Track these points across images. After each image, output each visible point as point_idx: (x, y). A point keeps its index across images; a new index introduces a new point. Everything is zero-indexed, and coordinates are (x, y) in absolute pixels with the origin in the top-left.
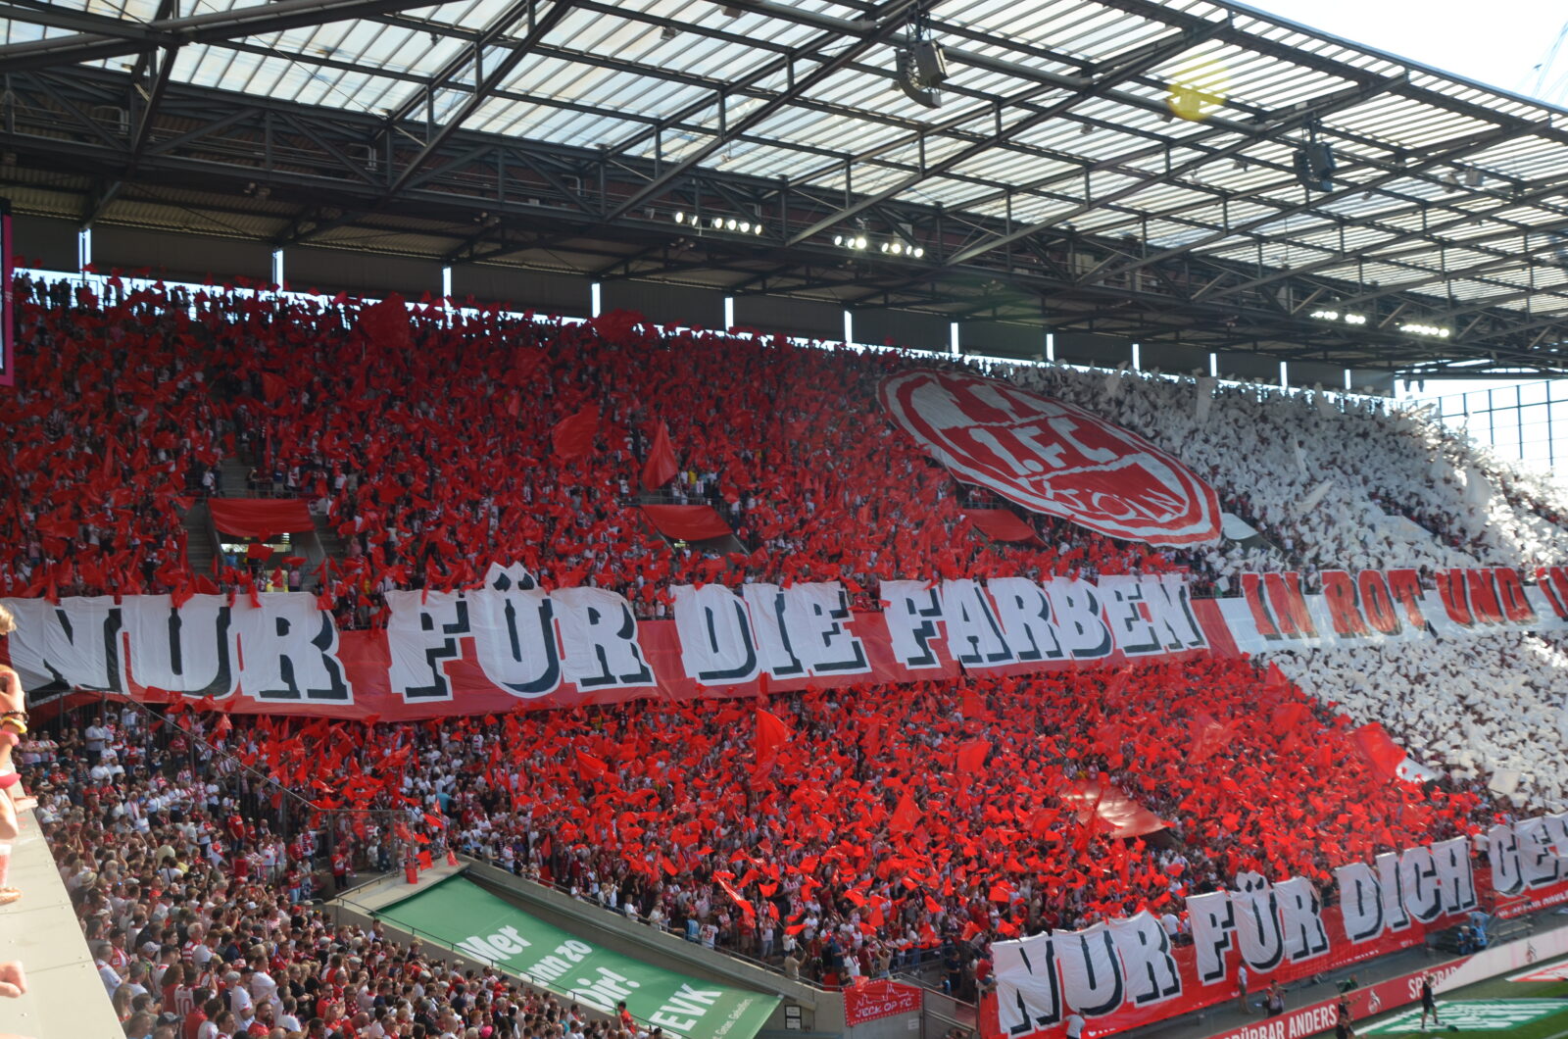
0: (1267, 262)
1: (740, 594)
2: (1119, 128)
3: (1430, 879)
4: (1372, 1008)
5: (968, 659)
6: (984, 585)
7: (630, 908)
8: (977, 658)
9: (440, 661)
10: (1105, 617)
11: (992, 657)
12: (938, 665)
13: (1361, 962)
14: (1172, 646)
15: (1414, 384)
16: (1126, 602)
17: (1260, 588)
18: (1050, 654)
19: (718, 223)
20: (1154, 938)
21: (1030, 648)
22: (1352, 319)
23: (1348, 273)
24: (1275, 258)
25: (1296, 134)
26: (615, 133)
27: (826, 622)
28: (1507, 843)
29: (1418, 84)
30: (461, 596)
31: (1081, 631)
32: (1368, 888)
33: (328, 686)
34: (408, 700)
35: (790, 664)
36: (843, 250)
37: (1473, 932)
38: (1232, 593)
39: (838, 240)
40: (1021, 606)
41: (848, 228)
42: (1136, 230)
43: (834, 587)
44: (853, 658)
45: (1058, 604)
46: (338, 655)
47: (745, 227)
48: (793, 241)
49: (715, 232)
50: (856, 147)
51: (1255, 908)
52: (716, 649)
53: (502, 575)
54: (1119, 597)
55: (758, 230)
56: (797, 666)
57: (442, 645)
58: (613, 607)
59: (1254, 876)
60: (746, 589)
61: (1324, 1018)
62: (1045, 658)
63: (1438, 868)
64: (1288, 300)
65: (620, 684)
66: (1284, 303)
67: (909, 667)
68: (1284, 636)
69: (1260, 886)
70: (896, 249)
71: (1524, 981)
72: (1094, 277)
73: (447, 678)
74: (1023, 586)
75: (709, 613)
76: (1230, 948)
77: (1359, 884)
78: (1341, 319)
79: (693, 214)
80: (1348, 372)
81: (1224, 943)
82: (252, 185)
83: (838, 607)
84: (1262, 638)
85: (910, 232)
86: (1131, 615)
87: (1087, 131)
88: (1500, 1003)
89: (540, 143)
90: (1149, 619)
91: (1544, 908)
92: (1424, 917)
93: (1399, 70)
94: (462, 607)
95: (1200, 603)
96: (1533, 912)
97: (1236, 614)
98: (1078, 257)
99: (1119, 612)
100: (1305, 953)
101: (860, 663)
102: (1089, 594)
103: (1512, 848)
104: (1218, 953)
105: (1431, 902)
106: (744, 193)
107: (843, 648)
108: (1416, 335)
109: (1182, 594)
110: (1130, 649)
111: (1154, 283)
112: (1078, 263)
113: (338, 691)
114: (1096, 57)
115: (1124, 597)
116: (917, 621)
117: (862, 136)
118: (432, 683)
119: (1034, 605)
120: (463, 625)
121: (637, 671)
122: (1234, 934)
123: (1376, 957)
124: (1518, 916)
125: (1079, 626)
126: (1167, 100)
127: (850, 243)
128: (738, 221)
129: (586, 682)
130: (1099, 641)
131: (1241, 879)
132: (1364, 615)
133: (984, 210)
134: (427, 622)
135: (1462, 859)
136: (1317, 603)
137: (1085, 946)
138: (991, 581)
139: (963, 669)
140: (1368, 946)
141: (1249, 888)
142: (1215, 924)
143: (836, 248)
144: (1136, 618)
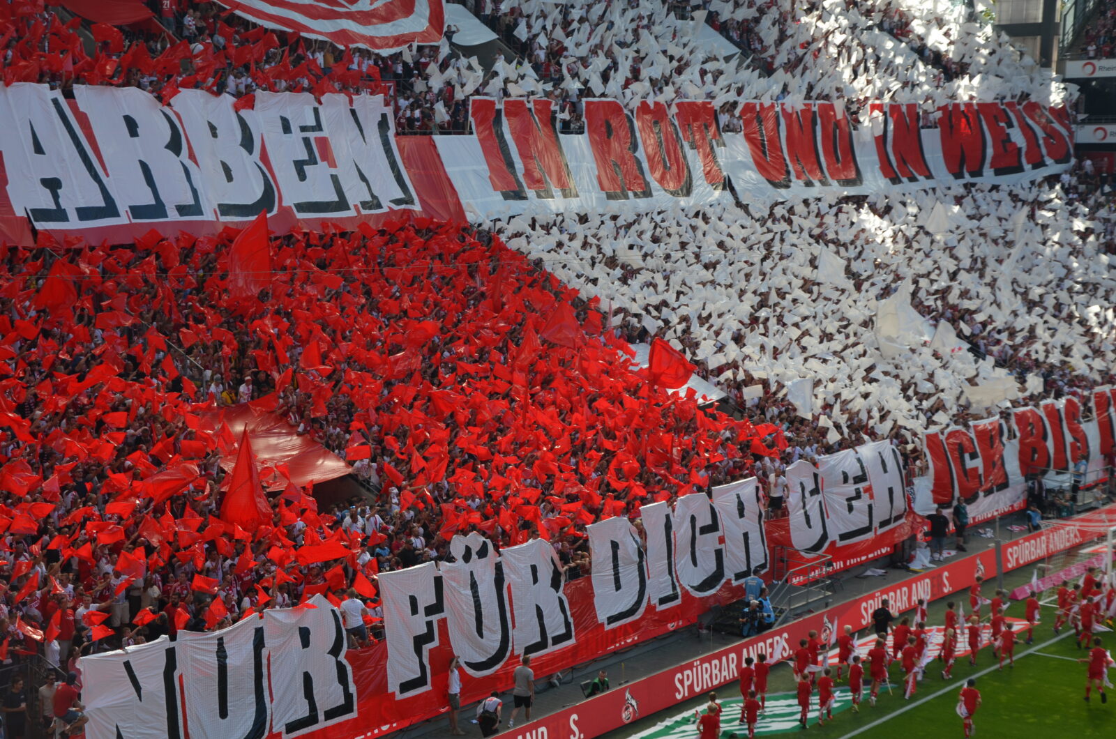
3: (710, 536)
4: (626, 716)
5: (43, 215)
6: (69, 95)
10: (264, 157)
11: (84, 213)
13: (615, 653)
14: (365, 205)
16: (297, 135)
17: (498, 121)
18: (181, 211)
20: (324, 636)
21: (147, 199)
28: (810, 486)
31: (230, 178)
32: (629, 548)
38: (457, 127)
40: (133, 132)
45: (195, 133)
51: (474, 586)
54: (286, 128)
59: (475, 541)
63: (723, 520)
68: (531, 193)
69: (483, 553)
74: (136, 100)
76: (435, 643)
77: (615, 546)
81: (428, 637)
84: (498, 196)
86: (306, 157)
90: (333, 164)
91: (846, 569)
92: (702, 587)
95: (409, 141)
96: (834, 577)
97: (462, 159)
99: (285, 150)
100: (542, 645)
102: (242, 121)
103: (815, 492)
104: (418, 651)
105: (710, 570)
109: (383, 124)
110: (303, 208)
115: (294, 127)
122: (443, 623)
123: (635, 645)
124: (815, 582)
125: (226, 168)
130: (257, 193)
131: (458, 545)
132: (645, 165)
135: (752, 508)
136: (578, 147)
137: (222, 654)
138: (79, 90)
139: (34, 232)
140: (624, 631)
141: (467, 557)
142: (416, 611)
144: (312, 161)
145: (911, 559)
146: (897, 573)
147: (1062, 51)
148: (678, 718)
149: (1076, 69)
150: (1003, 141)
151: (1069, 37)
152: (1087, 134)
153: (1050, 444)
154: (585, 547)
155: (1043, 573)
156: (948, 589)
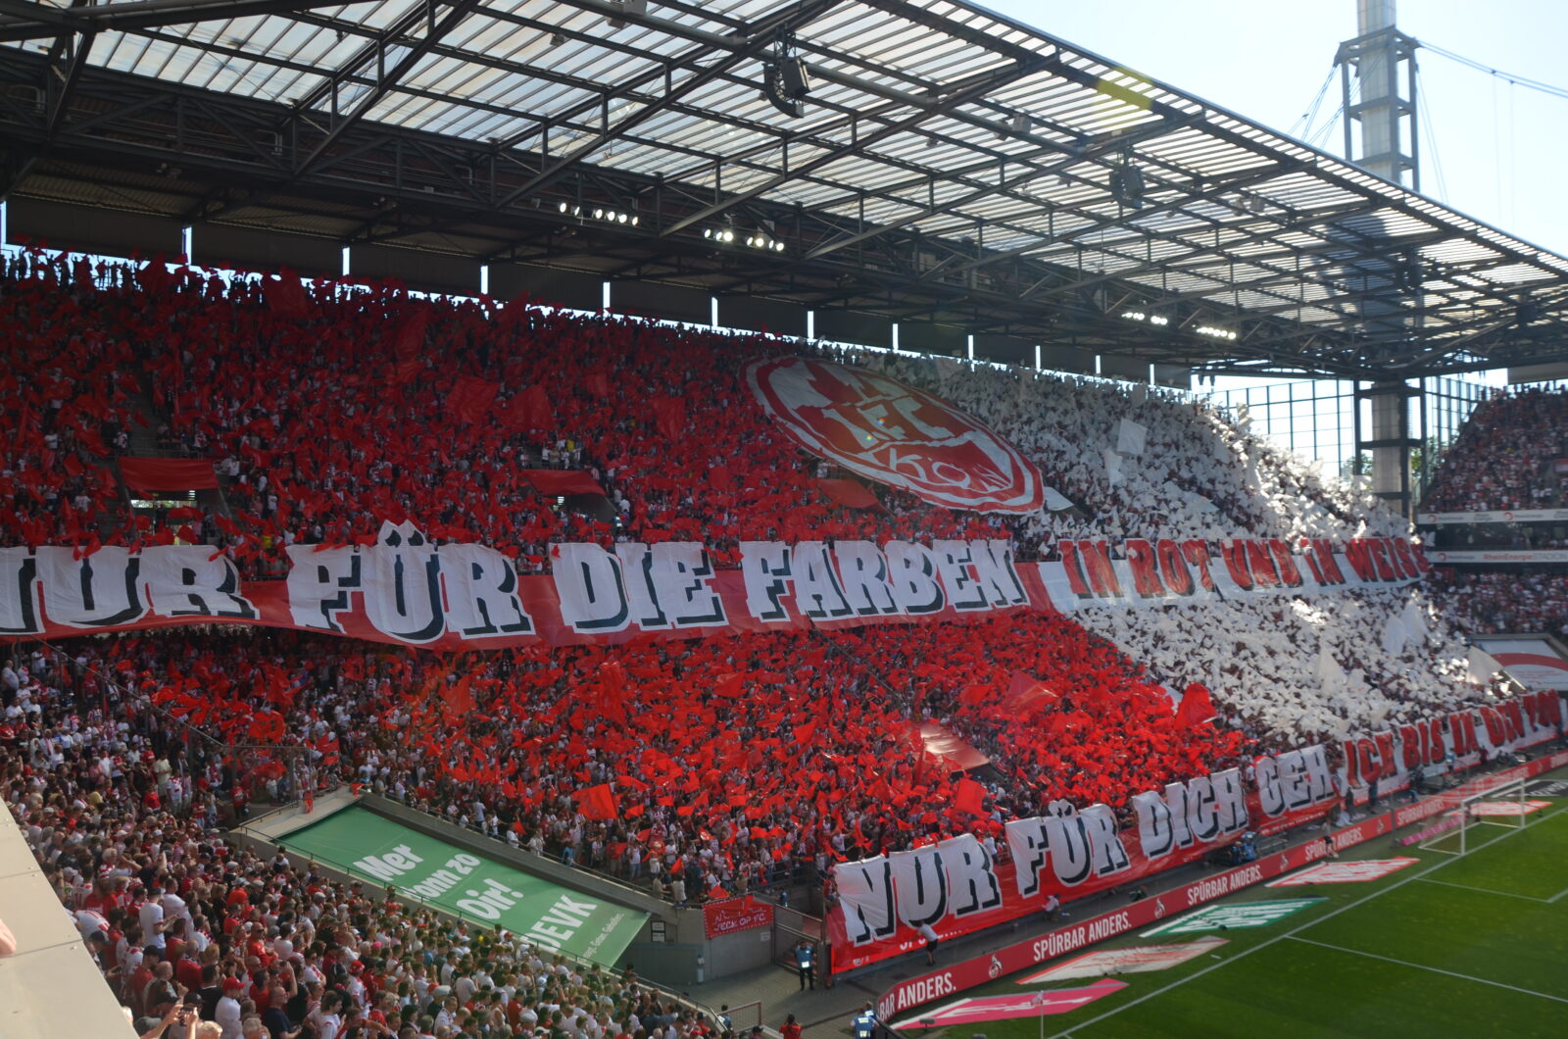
0: (1086, 267)
1: (614, 552)
2: (960, 143)
3: (1211, 805)
4: (1157, 914)
5: (814, 614)
6: (830, 546)
7: (512, 836)
10: (938, 577)
11: (835, 613)
12: (788, 619)
14: (998, 603)
15: (1207, 379)
16: (956, 564)
17: (1075, 554)
18: (886, 610)
19: (598, 214)
20: (978, 859)
21: (866, 604)
22: (1156, 320)
23: (1153, 280)
24: (1092, 264)
25: (1112, 157)
26: (506, 128)
27: (689, 579)
28: (1272, 773)
29: (1213, 121)
30: (356, 551)
31: (915, 590)
32: (1162, 811)
35: (656, 616)
36: (712, 241)
38: (1052, 557)
39: (707, 233)
40: (860, 568)
41: (717, 222)
42: (973, 234)
43: (697, 546)
44: (712, 612)
45: (895, 566)
47: (623, 218)
48: (666, 232)
49: (596, 222)
50: (726, 150)
51: (1066, 831)
52: (592, 599)
53: (394, 533)
54: (951, 561)
55: (635, 221)
56: (661, 619)
57: (335, 597)
58: (495, 565)
59: (1064, 804)
60: (618, 548)
61: (1118, 923)
62: (882, 613)
63: (1217, 794)
64: (1103, 301)
65: (501, 633)
66: (1099, 304)
67: (763, 621)
68: (1095, 595)
69: (1068, 812)
70: (760, 242)
71: (1279, 887)
72: (934, 275)
74: (864, 548)
75: (585, 567)
76: (1043, 866)
77: (1153, 810)
78: (1147, 319)
79: (576, 205)
80: (1152, 367)
81: (1039, 862)
82: (164, 165)
83: (701, 566)
84: (1075, 597)
85: (773, 228)
86: (961, 576)
87: (932, 144)
88: (1260, 904)
89: (436, 136)
90: (978, 580)
91: (1296, 826)
92: (1203, 837)
93: (1197, 108)
94: (356, 563)
95: (1022, 565)
96: (1288, 830)
97: (1053, 575)
98: (922, 255)
99: (950, 574)
100: (1109, 868)
101: (718, 617)
102: (926, 559)
103: (1275, 777)
104: (1034, 870)
105: (1210, 825)
106: (624, 188)
107: (703, 603)
108: (1209, 337)
109: (1007, 556)
110: (960, 605)
111: (988, 282)
112: (922, 261)
114: (942, 79)
115: (955, 560)
116: (769, 580)
117: (733, 140)
119: (872, 567)
120: (356, 579)
121: (518, 621)
122: (1049, 854)
124: (1277, 833)
125: (914, 586)
126: (1003, 120)
127: (719, 236)
128: (617, 214)
129: (468, 632)
130: (932, 598)
131: (1053, 806)
132: (1162, 578)
133: (840, 210)
135: (1235, 785)
136: (1123, 568)
137: (918, 866)
138: (838, 544)
139: (809, 623)
141: (1060, 814)
142: (1031, 846)
143: (705, 240)
144: (966, 579)
145: (1337, 819)
147: (1415, 508)
148: (1190, 916)
149: (1425, 519)
150: (1383, 563)
151: (1418, 500)
152: (1438, 557)
153: (1420, 748)
154: (1131, 809)
155: (1421, 829)
156: (1360, 839)
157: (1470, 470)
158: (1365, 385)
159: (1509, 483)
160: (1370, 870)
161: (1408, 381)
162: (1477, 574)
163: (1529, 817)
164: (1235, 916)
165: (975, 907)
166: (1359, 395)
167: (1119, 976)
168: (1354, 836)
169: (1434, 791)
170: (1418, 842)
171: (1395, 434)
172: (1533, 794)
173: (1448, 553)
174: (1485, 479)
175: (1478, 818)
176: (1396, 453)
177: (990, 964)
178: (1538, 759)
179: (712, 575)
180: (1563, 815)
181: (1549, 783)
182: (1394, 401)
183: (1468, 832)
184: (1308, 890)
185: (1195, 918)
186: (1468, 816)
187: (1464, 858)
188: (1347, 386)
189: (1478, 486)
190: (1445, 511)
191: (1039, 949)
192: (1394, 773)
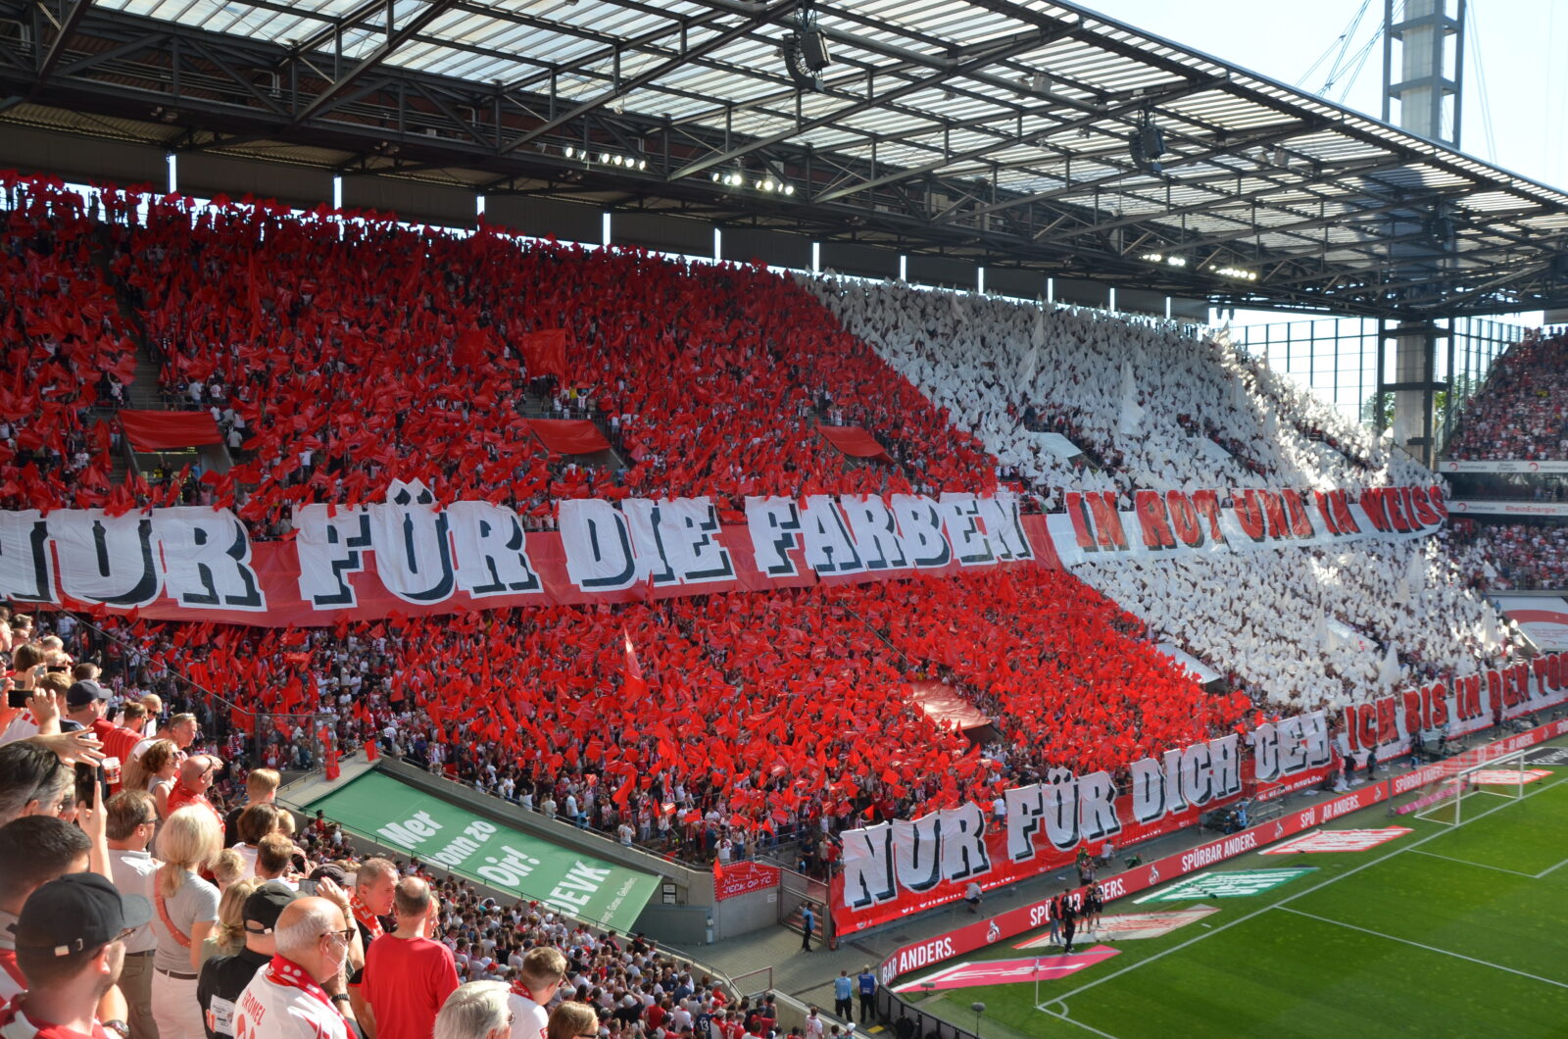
0: (1102, 207)
1: (620, 509)
2: (977, 96)
3: (1207, 771)
4: (1152, 880)
5: (822, 568)
6: (838, 500)
7: (527, 799)
8: (831, 567)
9: (344, 572)
10: (945, 530)
11: (844, 566)
12: (795, 573)
13: (1147, 840)
14: (1003, 556)
15: (1226, 312)
16: (965, 517)
17: (1083, 507)
18: (895, 563)
19: (605, 158)
20: (973, 825)
21: (877, 557)
22: (1174, 261)
23: (1174, 221)
24: (1109, 204)
25: (1134, 115)
26: (511, 73)
27: (696, 535)
28: (1270, 739)
29: (1238, 82)
30: (365, 510)
31: (924, 543)
32: (1155, 778)
33: (244, 594)
34: (317, 607)
35: (664, 572)
36: (720, 186)
37: (1237, 816)
38: (1059, 509)
39: (716, 177)
40: (871, 520)
41: (726, 168)
42: (989, 176)
43: (705, 501)
44: (721, 566)
45: (903, 519)
46: (251, 564)
47: (630, 163)
48: (674, 177)
49: (602, 166)
50: (738, 96)
51: (1059, 798)
52: (598, 558)
53: (403, 491)
54: (959, 512)
55: (642, 165)
56: (670, 575)
57: (346, 557)
58: (503, 520)
59: (1063, 771)
60: (625, 503)
61: (1113, 889)
62: (891, 567)
63: (1213, 761)
64: (1119, 242)
65: (510, 591)
66: (1115, 245)
67: (770, 576)
68: (1102, 548)
69: (1067, 779)
70: (769, 186)
71: (1271, 855)
72: (946, 217)
73: (351, 588)
74: (874, 502)
75: (592, 524)
76: (1037, 831)
77: (1147, 775)
78: (1164, 260)
79: (582, 149)
80: (1168, 300)
81: (1033, 827)
82: (160, 109)
83: (708, 520)
84: (1081, 550)
85: (782, 170)
86: (969, 528)
87: (949, 97)
88: (1251, 873)
89: (439, 77)
90: (985, 533)
91: (1294, 791)
92: (1200, 801)
93: (1222, 70)
94: (365, 522)
95: (1028, 518)
96: (1285, 796)
97: (1060, 527)
98: (934, 196)
99: (958, 525)
100: (1101, 834)
101: (727, 571)
102: (932, 510)
103: (1275, 742)
104: (1027, 836)
105: (1203, 790)
106: (636, 131)
107: (712, 557)
108: (1229, 278)
109: (1014, 508)
110: (966, 559)
111: (1001, 222)
112: (934, 202)
113: (253, 599)
114: (962, 41)
115: (964, 511)
116: (777, 533)
117: (744, 89)
118: (337, 592)
119: (881, 519)
120: (366, 539)
121: (526, 579)
122: (1042, 820)
123: (1159, 835)
124: (1273, 799)
125: (922, 537)
127: (727, 180)
128: (624, 157)
129: (478, 590)
130: (939, 551)
131: (1052, 774)
132: (1173, 529)
133: (852, 152)
134: (333, 535)
135: (1232, 755)
136: (1130, 521)
137: (916, 835)
138: (844, 498)
139: (818, 578)
140: (1153, 827)
141: (1057, 780)
142: (1025, 812)
143: (714, 184)
144: (973, 531)
145: (1335, 785)
146: (1324, 793)
147: (1437, 455)
148: (1183, 883)
149: (1446, 467)
150: (1396, 514)
151: (1441, 447)
152: (1454, 507)
153: (1421, 713)
154: (1128, 774)
155: (1418, 798)
156: (1357, 806)
157: (1497, 416)
158: (1391, 324)
159: (1536, 432)
160: (1363, 839)
161: (1436, 321)
162: (1499, 527)
163: (1528, 787)
164: (1228, 885)
165: (967, 873)
166: (1383, 335)
167: (1112, 943)
168: (1350, 803)
169: (1435, 758)
170: (1414, 812)
171: (1420, 377)
172: (1536, 762)
173: (1469, 504)
174: (1511, 426)
175: (1476, 787)
176: (1420, 397)
177: (988, 928)
178: (1545, 725)
179: (719, 530)
180: (1562, 785)
181: (1553, 751)
182: (1420, 342)
183: (1463, 802)
184: (1300, 859)
185: (1188, 885)
186: (1466, 783)
187: (1457, 829)
188: (1371, 324)
189: (1504, 435)
190: (1468, 459)
191: (1036, 914)
192: (1396, 739)
